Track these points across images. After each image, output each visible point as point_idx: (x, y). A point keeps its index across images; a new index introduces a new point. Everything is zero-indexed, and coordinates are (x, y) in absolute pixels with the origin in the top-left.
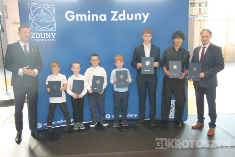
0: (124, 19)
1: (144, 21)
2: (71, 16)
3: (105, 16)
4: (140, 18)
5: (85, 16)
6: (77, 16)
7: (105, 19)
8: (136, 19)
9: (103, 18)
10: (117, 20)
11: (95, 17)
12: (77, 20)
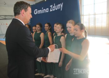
0: (54, 10)
1: (61, 10)
2: (36, 12)
3: (48, 9)
4: (60, 8)
5: (41, 10)
6: (38, 11)
7: (48, 11)
8: (58, 9)
9: (47, 10)
10: (52, 10)
11: (44, 11)
12: (38, 13)
